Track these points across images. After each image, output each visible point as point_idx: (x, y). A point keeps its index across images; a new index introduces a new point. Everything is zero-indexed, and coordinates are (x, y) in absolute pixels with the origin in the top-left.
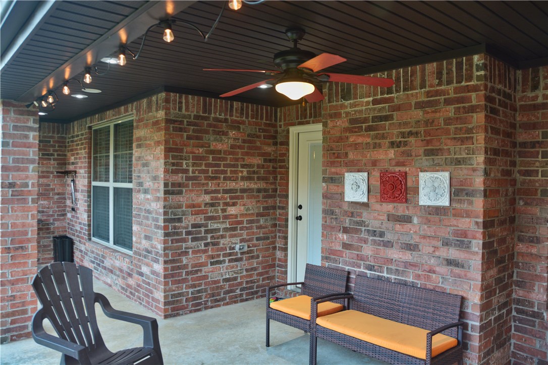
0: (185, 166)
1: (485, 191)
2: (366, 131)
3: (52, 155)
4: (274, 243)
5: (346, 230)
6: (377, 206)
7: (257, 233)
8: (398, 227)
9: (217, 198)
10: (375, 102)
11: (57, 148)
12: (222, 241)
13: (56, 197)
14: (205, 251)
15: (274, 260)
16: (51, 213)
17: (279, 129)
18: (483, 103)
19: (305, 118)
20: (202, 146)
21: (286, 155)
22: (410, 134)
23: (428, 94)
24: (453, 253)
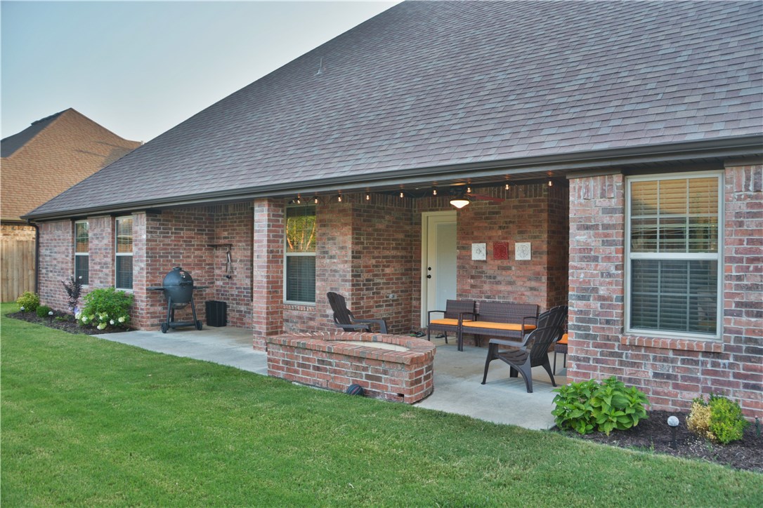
0: (362, 240)
1: (548, 252)
2: (485, 219)
3: (204, 230)
4: (410, 295)
5: (472, 277)
6: (492, 262)
7: (402, 287)
8: (504, 273)
9: (379, 262)
10: (490, 204)
11: (207, 224)
12: (382, 292)
13: (207, 267)
14: (373, 298)
15: (411, 307)
16: (203, 281)
17: (414, 213)
18: (546, 208)
19: (435, 206)
20: (371, 227)
21: (420, 232)
22: (510, 222)
23: (520, 201)
24: (533, 284)
